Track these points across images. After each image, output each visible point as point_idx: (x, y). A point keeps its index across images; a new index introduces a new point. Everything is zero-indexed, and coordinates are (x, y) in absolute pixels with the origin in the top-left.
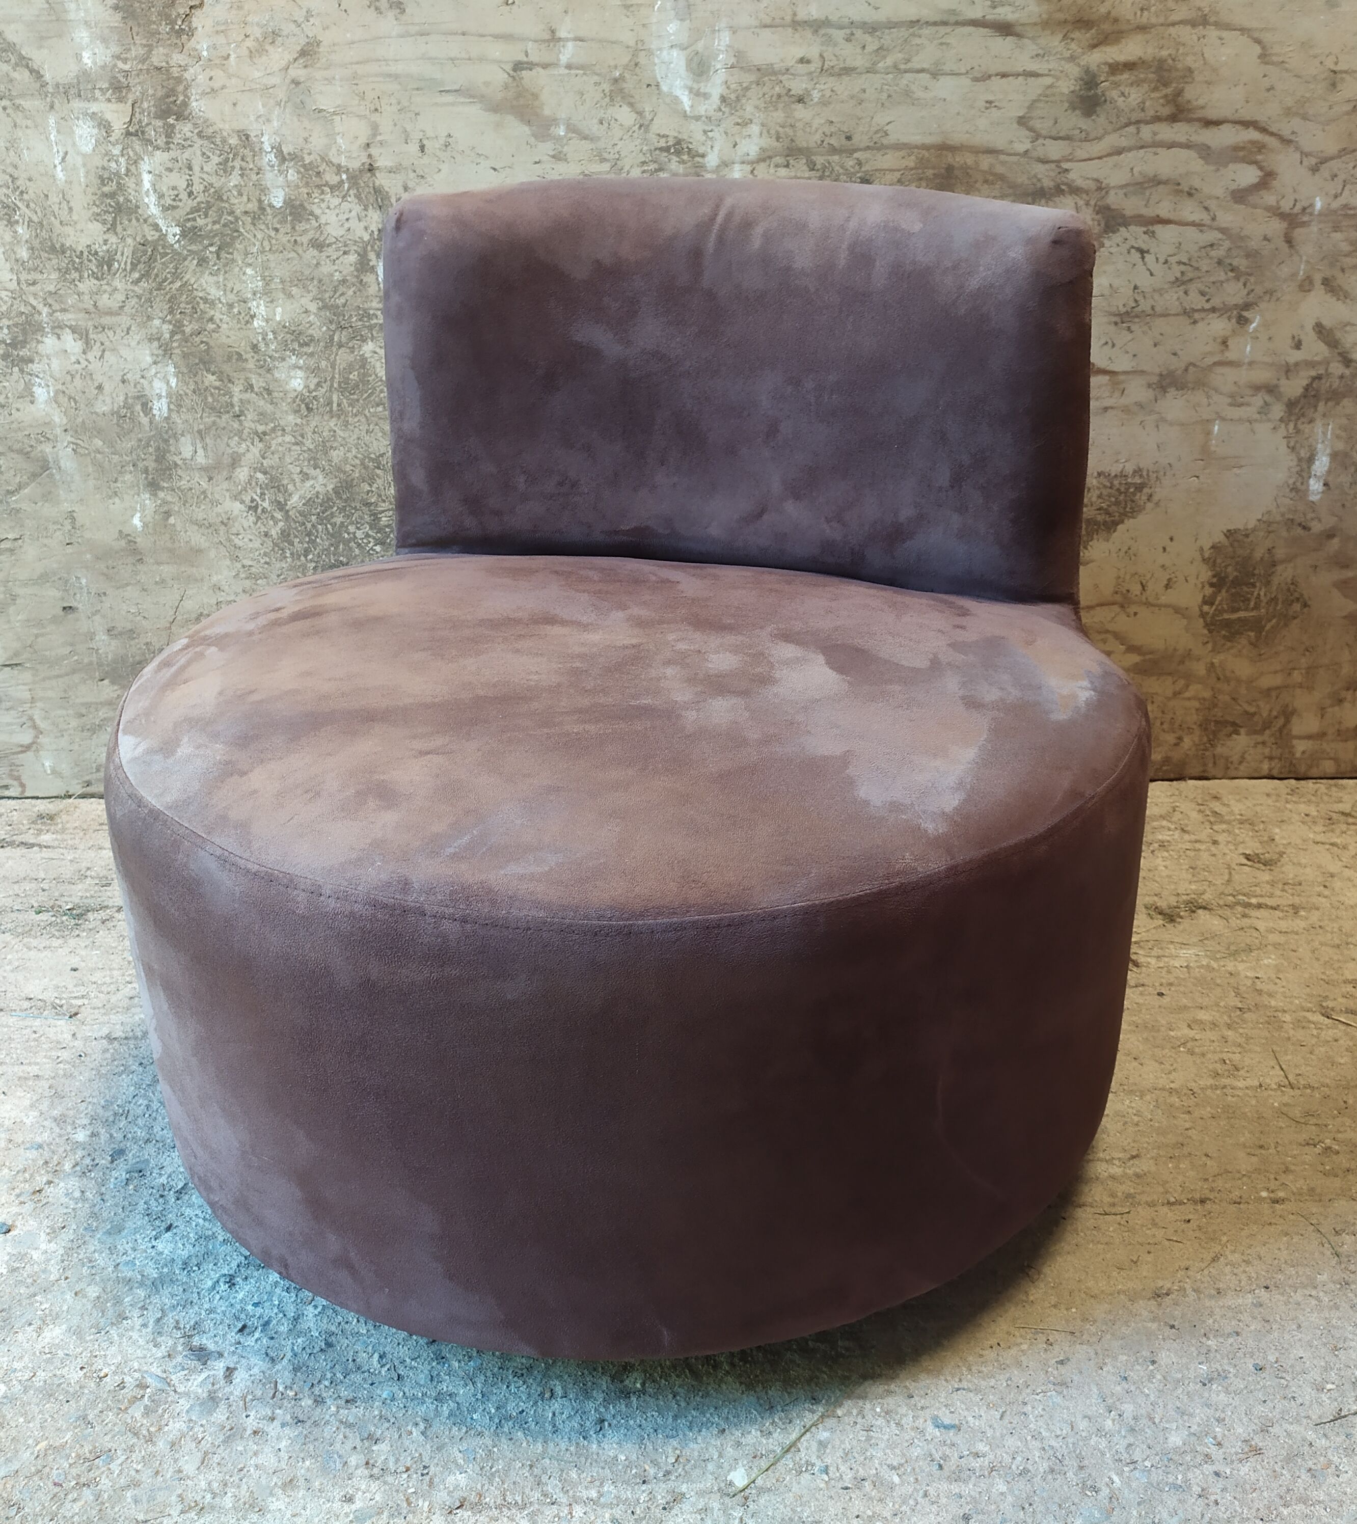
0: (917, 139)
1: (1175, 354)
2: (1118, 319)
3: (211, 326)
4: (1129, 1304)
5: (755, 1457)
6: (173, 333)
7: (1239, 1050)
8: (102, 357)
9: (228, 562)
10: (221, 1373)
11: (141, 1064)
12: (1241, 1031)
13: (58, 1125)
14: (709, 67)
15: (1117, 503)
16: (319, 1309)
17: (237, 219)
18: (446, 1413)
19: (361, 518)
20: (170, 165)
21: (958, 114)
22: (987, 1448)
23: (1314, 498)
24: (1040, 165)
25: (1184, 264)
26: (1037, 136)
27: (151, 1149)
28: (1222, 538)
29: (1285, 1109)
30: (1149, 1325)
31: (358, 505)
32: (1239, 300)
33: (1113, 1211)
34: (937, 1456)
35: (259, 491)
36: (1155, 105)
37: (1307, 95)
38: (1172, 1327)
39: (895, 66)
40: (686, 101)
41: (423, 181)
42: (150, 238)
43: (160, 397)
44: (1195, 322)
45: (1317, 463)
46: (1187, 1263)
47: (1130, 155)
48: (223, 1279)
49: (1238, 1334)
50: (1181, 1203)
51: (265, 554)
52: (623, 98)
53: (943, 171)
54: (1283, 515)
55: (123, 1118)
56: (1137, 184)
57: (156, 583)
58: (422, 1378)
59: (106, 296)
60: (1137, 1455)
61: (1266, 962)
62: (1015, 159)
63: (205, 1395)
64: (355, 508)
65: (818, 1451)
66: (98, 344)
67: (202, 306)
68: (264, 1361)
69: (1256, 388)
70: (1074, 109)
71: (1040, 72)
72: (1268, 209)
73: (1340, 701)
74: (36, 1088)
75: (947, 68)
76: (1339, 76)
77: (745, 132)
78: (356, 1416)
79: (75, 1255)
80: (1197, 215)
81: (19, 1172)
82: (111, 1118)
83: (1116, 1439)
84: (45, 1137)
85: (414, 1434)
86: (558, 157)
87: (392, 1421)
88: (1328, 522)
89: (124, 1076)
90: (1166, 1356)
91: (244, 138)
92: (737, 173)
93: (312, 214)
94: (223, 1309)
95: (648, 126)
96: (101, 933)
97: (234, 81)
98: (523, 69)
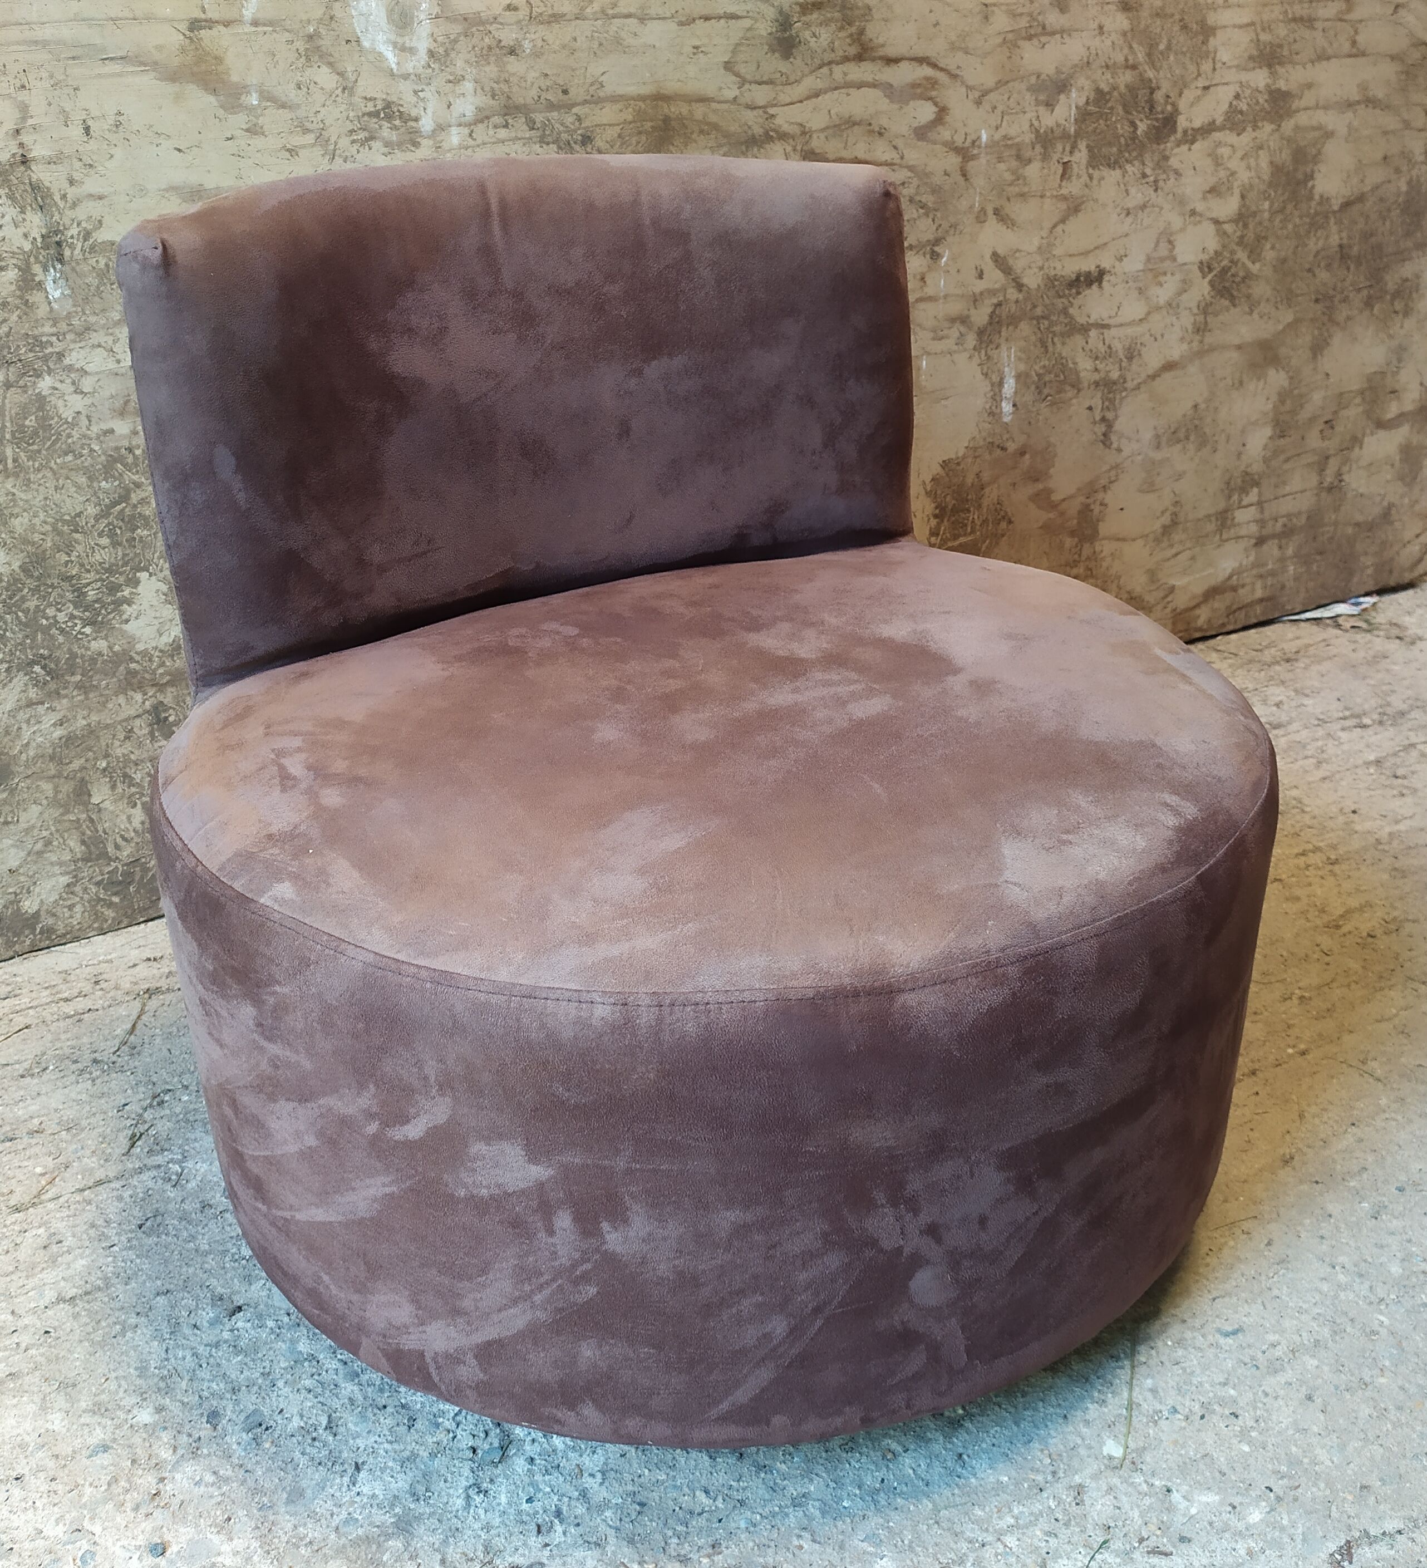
0: (632, 90)
4: (1273, 1177)
5: (1110, 1426)
11: (138, 1314)
13: (102, 1415)
14: (412, 19)
16: (599, 1475)
18: (817, 1513)
19: (62, 597)
21: (668, 61)
22: (1276, 1337)
23: (1007, 419)
24: (749, 112)
26: (743, 82)
27: (248, 1399)
28: (939, 469)
30: (1301, 1187)
31: (56, 581)
32: (930, 236)
34: (1247, 1360)
36: (845, 47)
37: (967, 29)
38: (1317, 1182)
39: (603, 11)
40: (391, 57)
41: (92, 172)
45: (1006, 386)
46: (1285, 1127)
47: (827, 96)
48: (471, 1492)
49: (1364, 1169)
52: (321, 57)
53: (660, 123)
54: (984, 439)
55: (176, 1378)
56: (835, 126)
58: (762, 1492)
62: (725, 106)
64: (52, 586)
65: (1154, 1397)
68: (590, 1549)
69: (953, 320)
70: (774, 52)
71: (739, 13)
72: (945, 144)
75: (652, 12)
76: (989, 9)
77: (459, 89)
78: (735, 1557)
79: (276, 1540)
80: (889, 155)
81: (109, 1484)
82: (162, 1385)
83: (1356, 1287)
84: (98, 1436)
85: (806, 1546)
86: (254, 131)
87: (772, 1544)
88: (1021, 439)
89: (129, 1334)
90: (1333, 1208)
92: (455, 137)
94: (498, 1520)
95: (352, 88)
98: (200, 29)
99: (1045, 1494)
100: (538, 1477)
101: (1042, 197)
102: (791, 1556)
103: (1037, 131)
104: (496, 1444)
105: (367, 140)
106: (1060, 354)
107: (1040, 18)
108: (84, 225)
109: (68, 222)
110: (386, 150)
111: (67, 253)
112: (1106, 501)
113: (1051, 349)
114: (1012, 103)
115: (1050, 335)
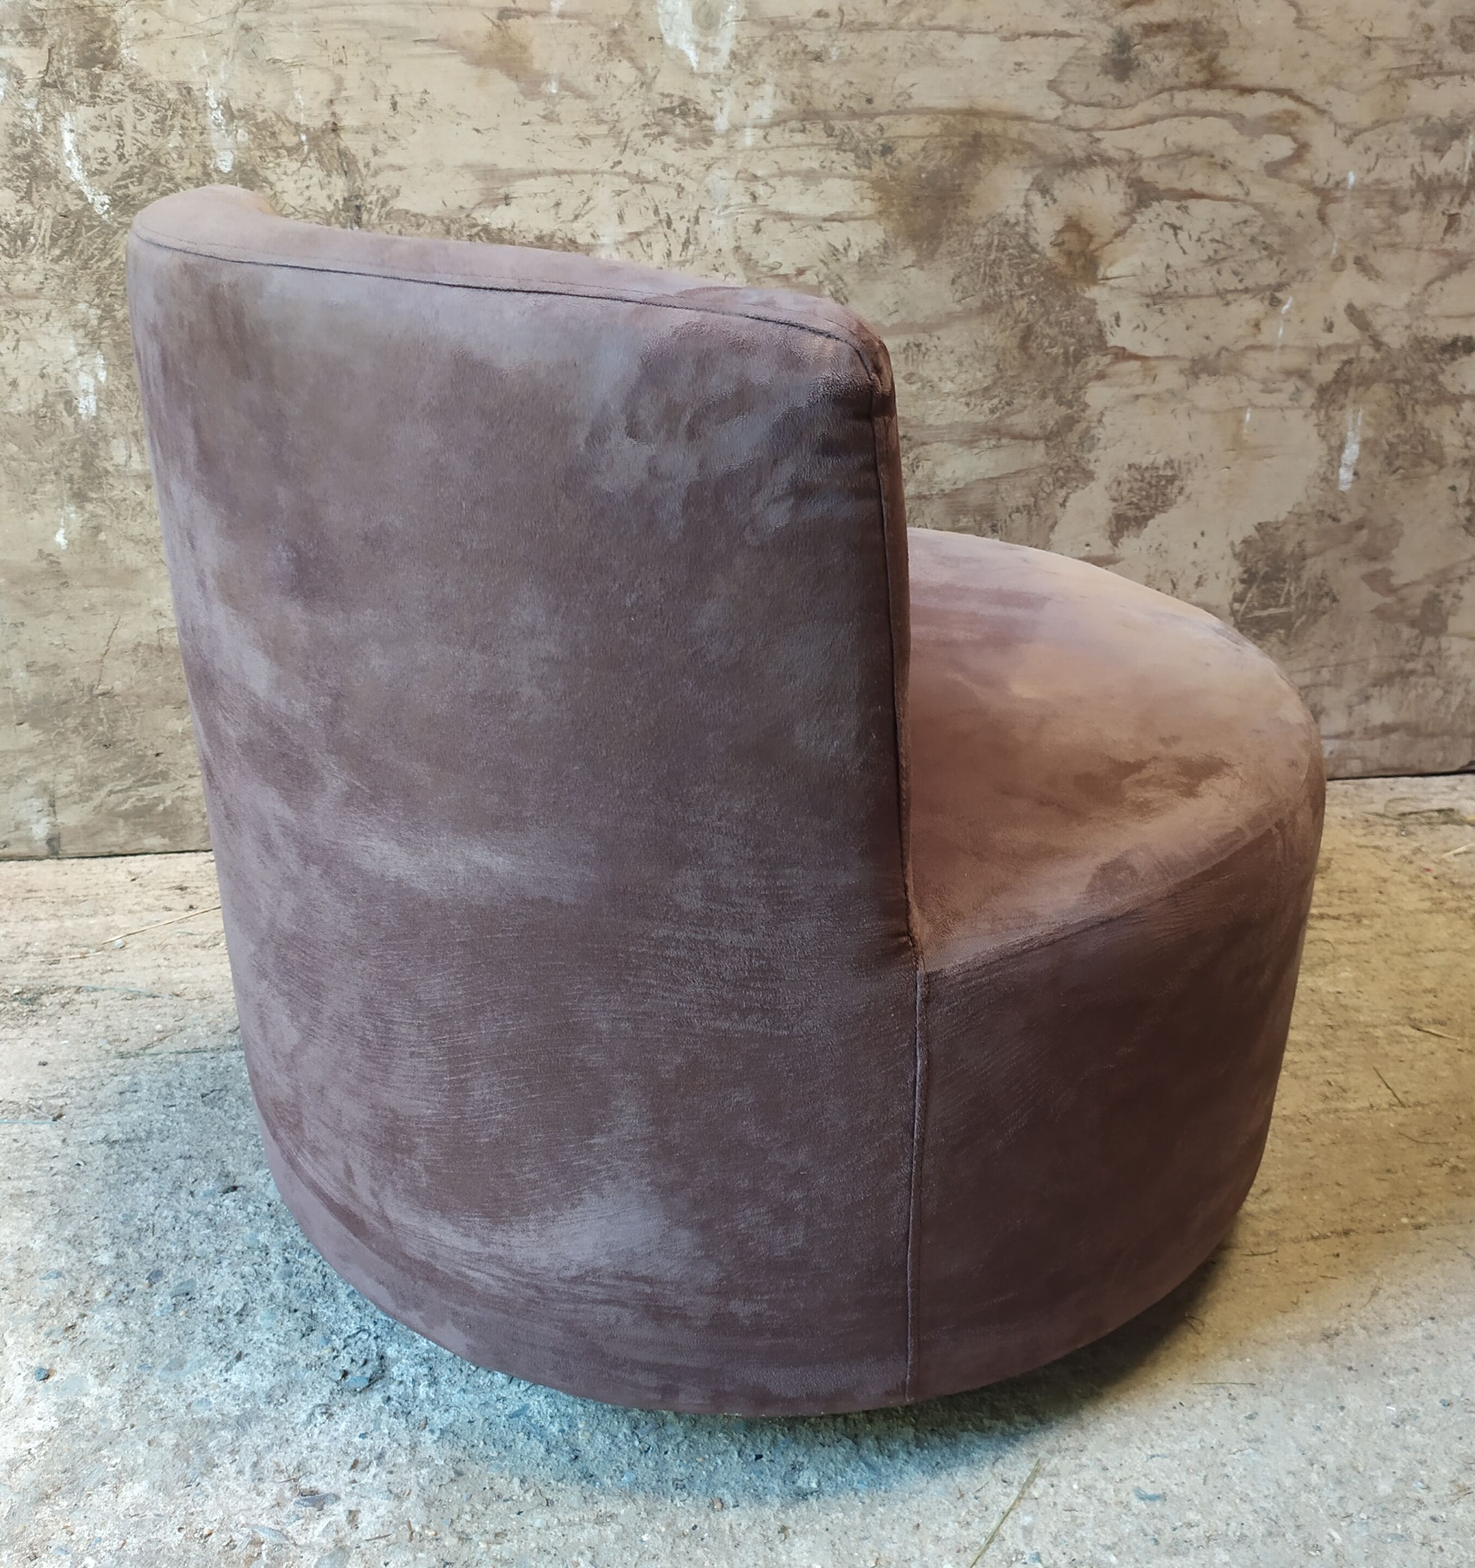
0: (942, 102)
1: (1207, 338)
2: (1149, 301)
4: (1301, 1348)
5: (959, 1551)
6: (102, 319)
7: (1339, 1070)
8: (16, 347)
10: (343, 1518)
11: (154, 1169)
12: (1338, 1050)
13: (74, 1247)
14: (718, 19)
15: (1148, 497)
16: (438, 1433)
17: (177, 186)
18: (612, 1537)
20: (97, 123)
21: (986, 77)
22: (1199, 1517)
23: (1344, 487)
24: (1071, 134)
25: (1218, 242)
26: (1068, 101)
27: (192, 1268)
28: (1253, 532)
29: (1402, 1130)
30: (1327, 1368)
32: (1272, 279)
33: (1261, 1251)
34: (1150, 1531)
36: (1190, 70)
37: (1342, 63)
38: (1350, 1369)
39: (920, 22)
40: (693, 56)
41: (395, 144)
42: (73, 208)
43: (86, 393)
44: (1228, 304)
45: (1347, 451)
46: (1349, 1300)
47: (1165, 123)
48: (318, 1411)
49: (1417, 1370)
50: (1326, 1237)
52: (623, 51)
53: (969, 139)
54: (1313, 506)
55: (149, 1233)
56: (1170, 155)
57: (85, 609)
58: (574, 1499)
59: (20, 276)
60: (1351, 1508)
61: (1343, 975)
62: (1045, 126)
63: (331, 1545)
65: (1025, 1537)
66: (12, 333)
68: (388, 1499)
69: (1289, 373)
70: (1107, 73)
71: (1071, 32)
72: (1302, 183)
73: (1368, 698)
74: (35, 1206)
75: (974, 26)
76: (1373, 43)
77: (758, 92)
78: (511, 1551)
79: (136, 1398)
80: (1231, 190)
81: (41, 1307)
82: (136, 1235)
83: (1325, 1493)
84: (62, 1263)
86: (550, 118)
87: (553, 1552)
88: (1359, 512)
89: (137, 1185)
90: (1352, 1401)
91: (184, 92)
92: (749, 138)
93: (266, 180)
94: (326, 1444)
95: (650, 84)
96: (63, 1018)
97: (173, 25)
98: (509, 17)
100: (384, 1417)
101: (1418, 249)
103: (1420, 178)
104: (368, 1375)
105: (660, 134)
106: (1420, 424)
107: (1436, 56)
108: (383, 192)
109: (368, 189)
110: (678, 146)
111: (365, 217)
112: (1461, 594)
113: (1409, 417)
114: (1391, 145)
115: (1411, 402)
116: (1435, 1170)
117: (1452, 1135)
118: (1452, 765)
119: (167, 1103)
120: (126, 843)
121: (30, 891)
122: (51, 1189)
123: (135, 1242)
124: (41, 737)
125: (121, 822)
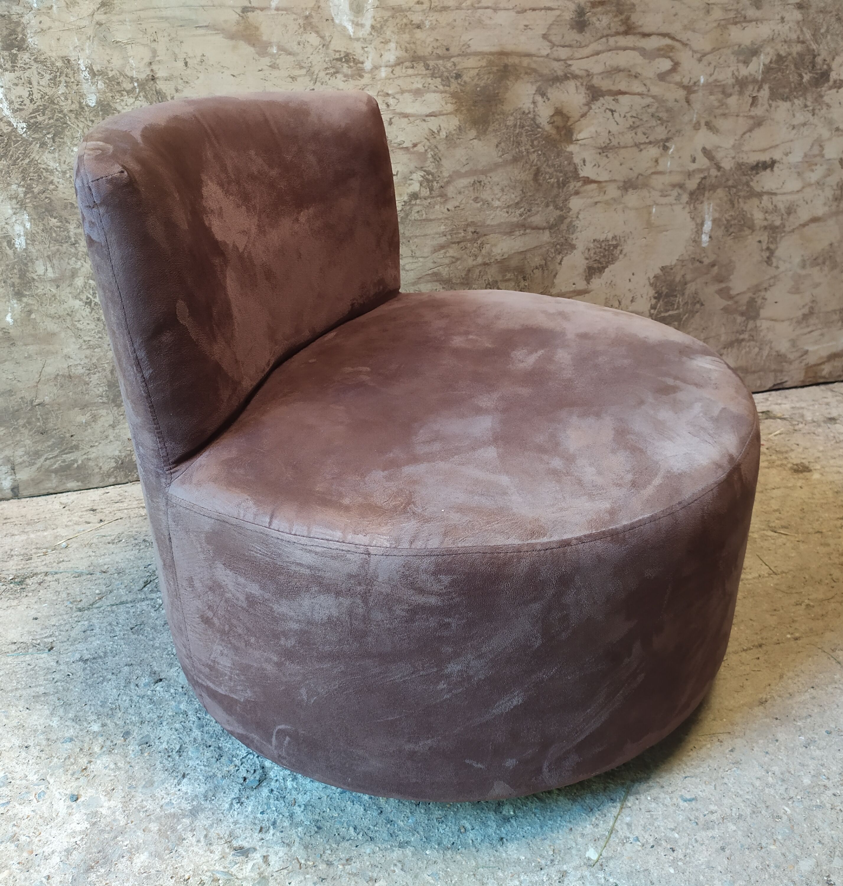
0: (486, 49)
1: (631, 169)
2: (600, 151)
3: (52, 187)
4: (750, 711)
5: (595, 840)
6: (26, 193)
9: (74, 340)
10: (260, 860)
11: (113, 673)
13: (76, 723)
14: (363, 8)
15: (604, 256)
16: (303, 807)
17: (65, 115)
18: (410, 854)
20: (16, 82)
21: (509, 33)
22: (716, 807)
23: (704, 245)
24: (556, 62)
25: (634, 117)
26: (553, 45)
27: (146, 727)
28: (659, 272)
29: (777, 587)
30: (765, 720)
32: (663, 136)
34: (693, 818)
35: (91, 292)
36: (616, 25)
37: (695, 18)
38: (777, 719)
39: (472, 5)
40: (350, 29)
41: (188, 85)
42: (5, 131)
43: (19, 236)
44: (641, 150)
45: (705, 226)
46: (769, 682)
47: (604, 54)
48: (234, 802)
49: (810, 716)
50: (750, 649)
51: (99, 332)
52: (312, 28)
53: (502, 68)
54: (689, 256)
55: (118, 710)
56: (608, 72)
57: (25, 358)
58: (385, 835)
60: (792, 793)
62: (542, 59)
63: (257, 876)
65: (628, 829)
67: (45, 174)
68: (283, 846)
69: (674, 186)
70: (573, 29)
71: (554, 7)
72: (677, 84)
74: (49, 701)
75: (501, 6)
76: (711, 6)
77: (387, 47)
78: (357, 869)
79: (131, 806)
80: (641, 89)
81: (65, 759)
82: (110, 712)
83: (778, 787)
84: (71, 732)
85: (397, 871)
86: (274, 66)
87: (380, 866)
88: (712, 258)
89: (105, 683)
90: (781, 736)
91: (66, 62)
92: (383, 73)
93: (115, 109)
94: (242, 820)
95: (328, 45)
96: (41, 591)
97: (57, 23)
98: (248, 11)
99: (543, 872)
100: (272, 801)
101: (737, 116)
102: (387, 875)
103: (737, 78)
104: (257, 778)
105: (335, 73)
106: (742, 209)
107: (743, 12)
110: (345, 79)
112: (766, 297)
113: (736, 205)
114: (721, 61)
115: (737, 197)
116: (798, 607)
117: (803, 587)
118: (765, 387)
119: (112, 635)
120: (57, 487)
121: (6, 519)
122: (56, 691)
123: (111, 716)
124: (4, 431)
125: (53, 475)
